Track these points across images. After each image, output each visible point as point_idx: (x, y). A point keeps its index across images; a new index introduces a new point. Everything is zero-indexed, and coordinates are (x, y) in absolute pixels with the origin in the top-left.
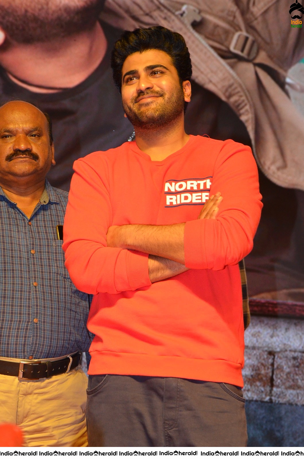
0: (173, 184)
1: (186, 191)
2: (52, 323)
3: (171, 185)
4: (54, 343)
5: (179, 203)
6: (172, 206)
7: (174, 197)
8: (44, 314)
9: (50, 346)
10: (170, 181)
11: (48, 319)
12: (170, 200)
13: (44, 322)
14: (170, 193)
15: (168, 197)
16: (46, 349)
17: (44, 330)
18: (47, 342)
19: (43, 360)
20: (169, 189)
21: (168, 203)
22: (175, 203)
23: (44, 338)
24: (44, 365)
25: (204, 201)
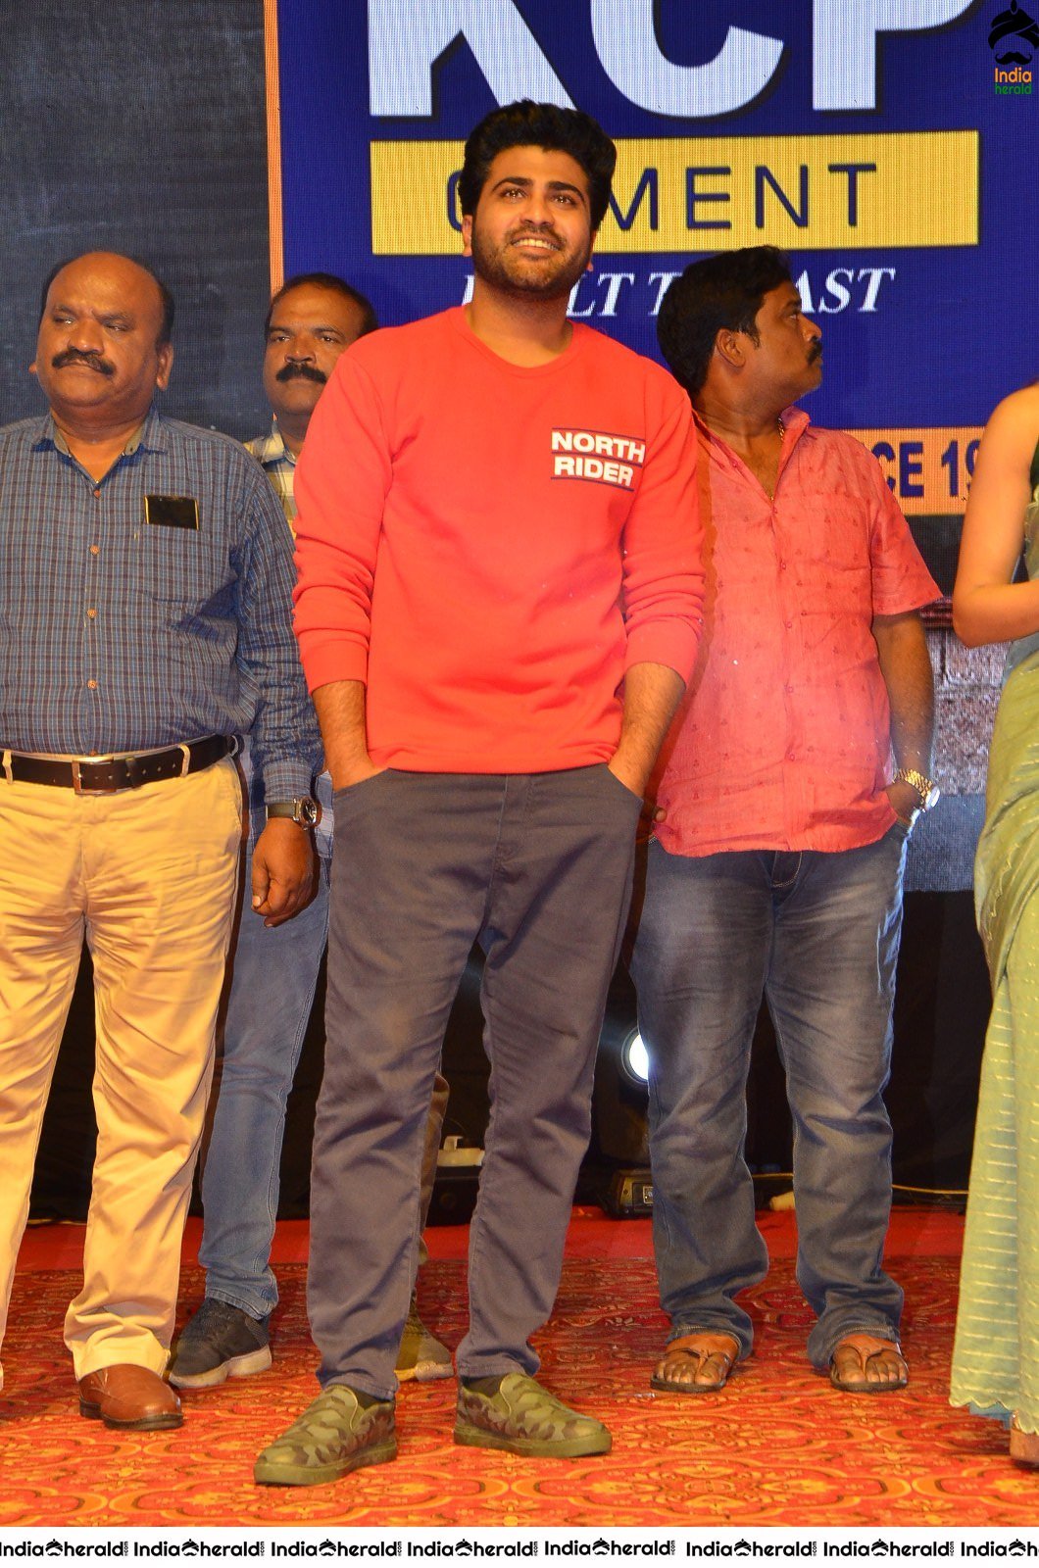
0: (569, 435)
1: (593, 455)
2: (126, 688)
3: (564, 437)
4: (136, 725)
5: (579, 473)
6: (564, 476)
7: (570, 460)
8: (110, 672)
9: (129, 732)
10: (563, 431)
11: (119, 681)
12: (562, 465)
13: (110, 686)
14: (562, 452)
15: (559, 460)
16: (121, 738)
17: (112, 701)
18: (121, 724)
19: (117, 756)
20: (560, 445)
21: (558, 472)
22: (571, 472)
23: (113, 716)
24: (122, 764)
25: (620, 481)
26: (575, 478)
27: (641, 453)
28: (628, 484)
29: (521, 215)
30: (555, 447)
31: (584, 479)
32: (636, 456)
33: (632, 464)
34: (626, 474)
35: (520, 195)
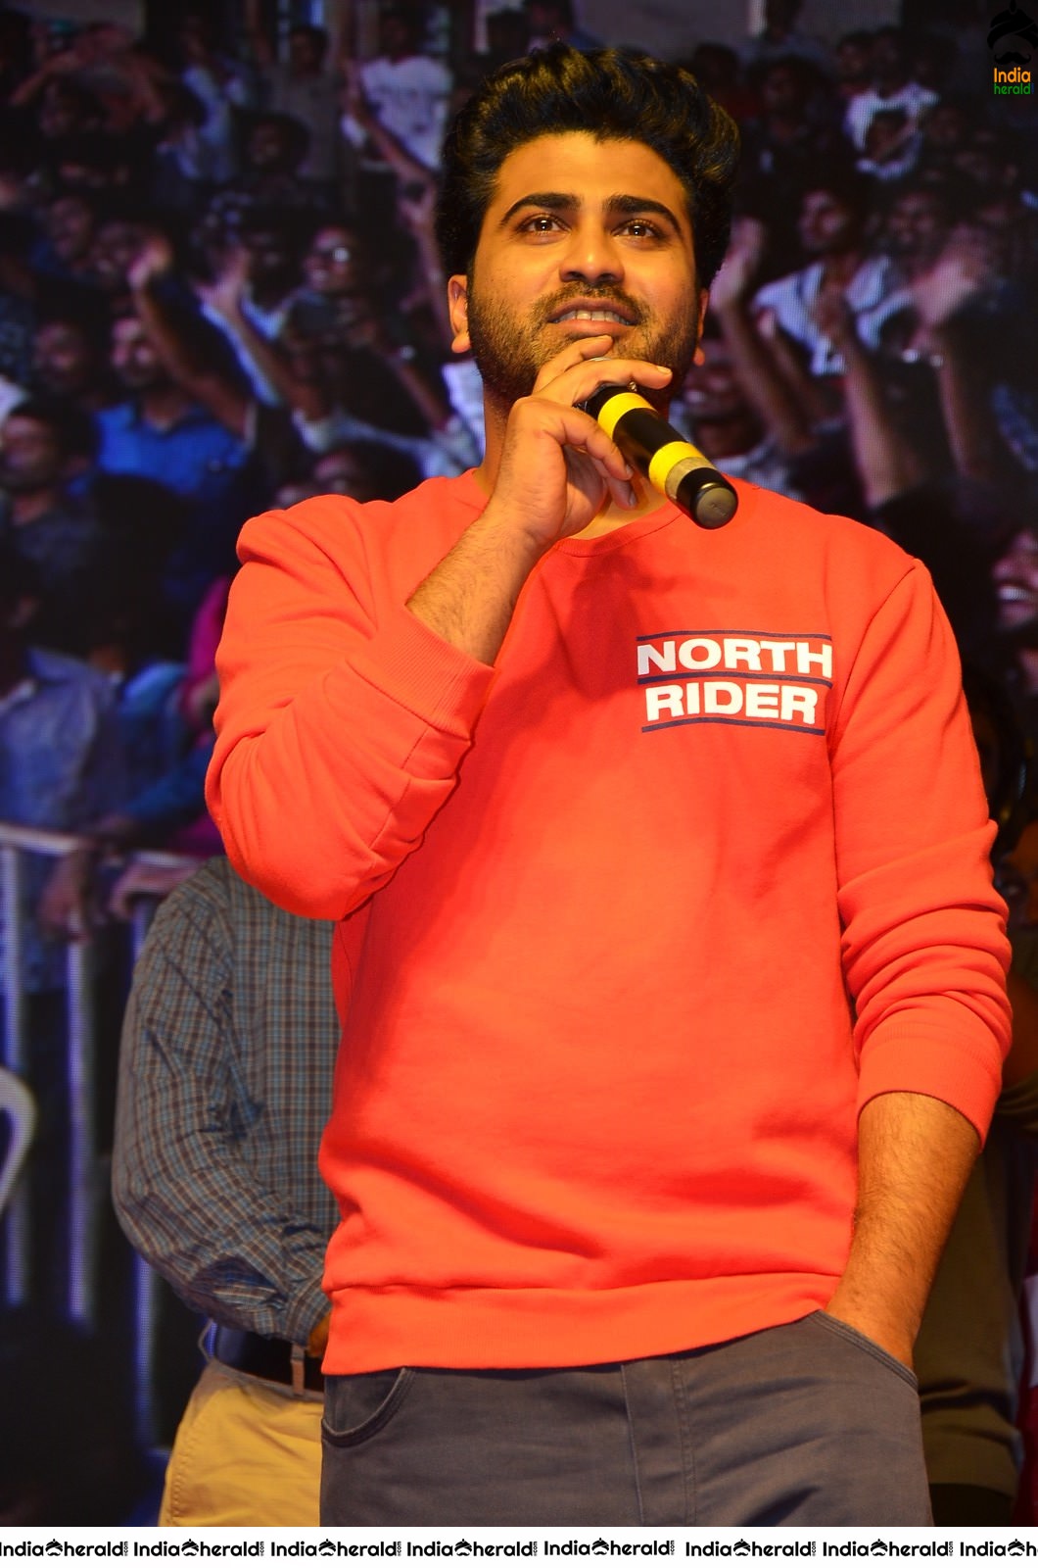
0: (669, 645)
3: (661, 650)
10: (657, 639)
12: (660, 702)
14: (658, 677)
15: (652, 693)
20: (652, 665)
25: (787, 715)
26: (686, 721)
27: (826, 657)
28: (809, 718)
29: (560, 265)
30: (643, 669)
31: (703, 719)
32: (816, 667)
33: (812, 680)
34: (801, 704)
35: (555, 227)
